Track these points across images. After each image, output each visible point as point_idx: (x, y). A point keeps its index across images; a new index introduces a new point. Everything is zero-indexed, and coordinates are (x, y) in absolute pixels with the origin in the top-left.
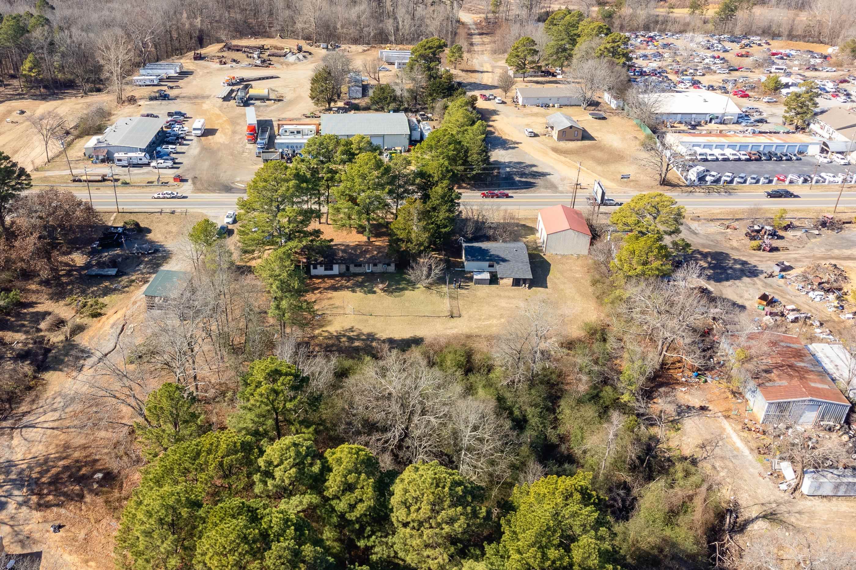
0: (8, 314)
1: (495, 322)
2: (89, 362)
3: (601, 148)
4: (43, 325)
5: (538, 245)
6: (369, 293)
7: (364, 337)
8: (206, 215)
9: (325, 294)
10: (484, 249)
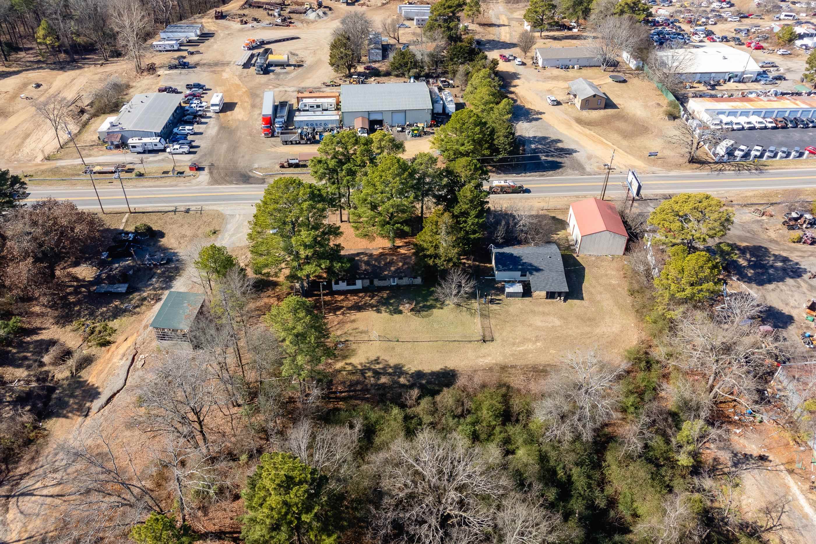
1: (530, 346)
2: (96, 404)
4: (47, 358)
5: (571, 243)
6: (395, 313)
7: (390, 370)
8: (222, 214)
9: (348, 315)
10: (516, 257)
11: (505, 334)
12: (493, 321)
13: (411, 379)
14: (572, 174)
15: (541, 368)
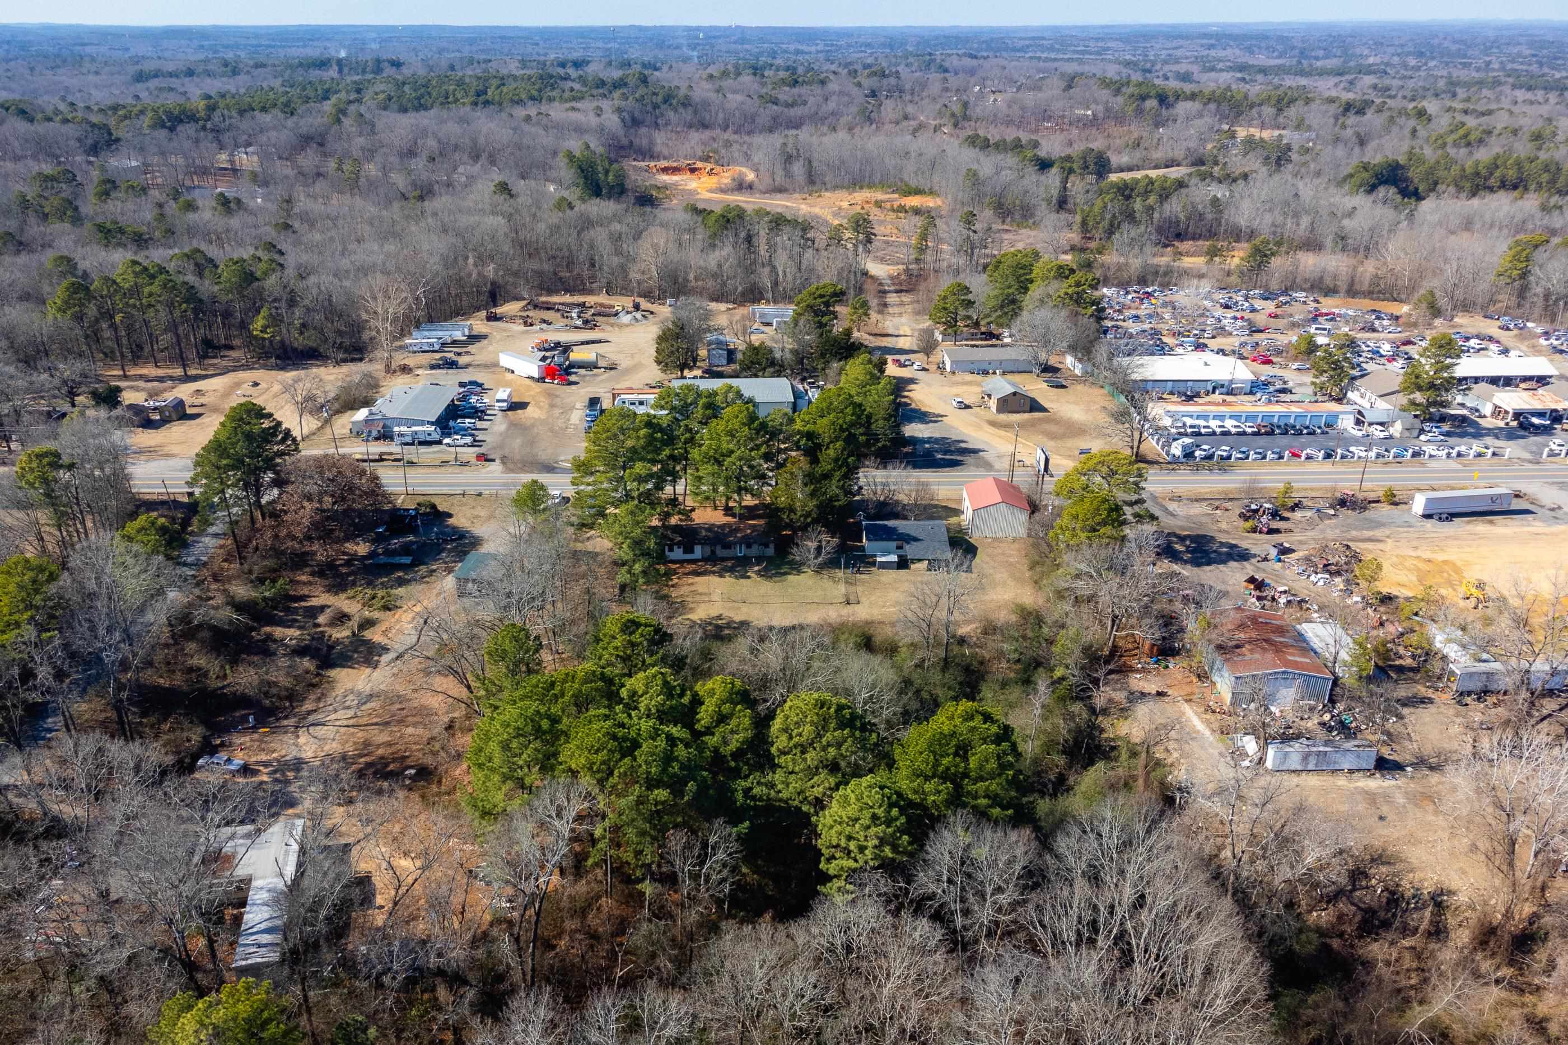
0: (275, 608)
2: (386, 658)
3: (1056, 421)
4: (321, 619)
5: (962, 527)
6: (741, 578)
7: (735, 625)
9: (686, 580)
10: (890, 527)
11: (873, 598)
12: (860, 589)
14: (975, 471)
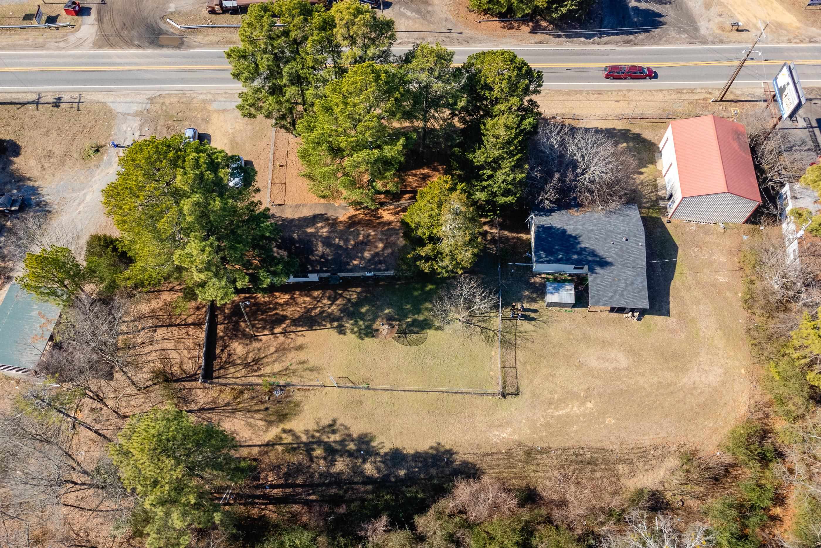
1: (575, 409)
5: (660, 193)
6: (367, 335)
7: (352, 446)
8: (111, 111)
9: (293, 335)
10: (570, 236)
11: (537, 381)
12: (521, 354)
13: (382, 466)
14: (676, 41)
15: (589, 455)
